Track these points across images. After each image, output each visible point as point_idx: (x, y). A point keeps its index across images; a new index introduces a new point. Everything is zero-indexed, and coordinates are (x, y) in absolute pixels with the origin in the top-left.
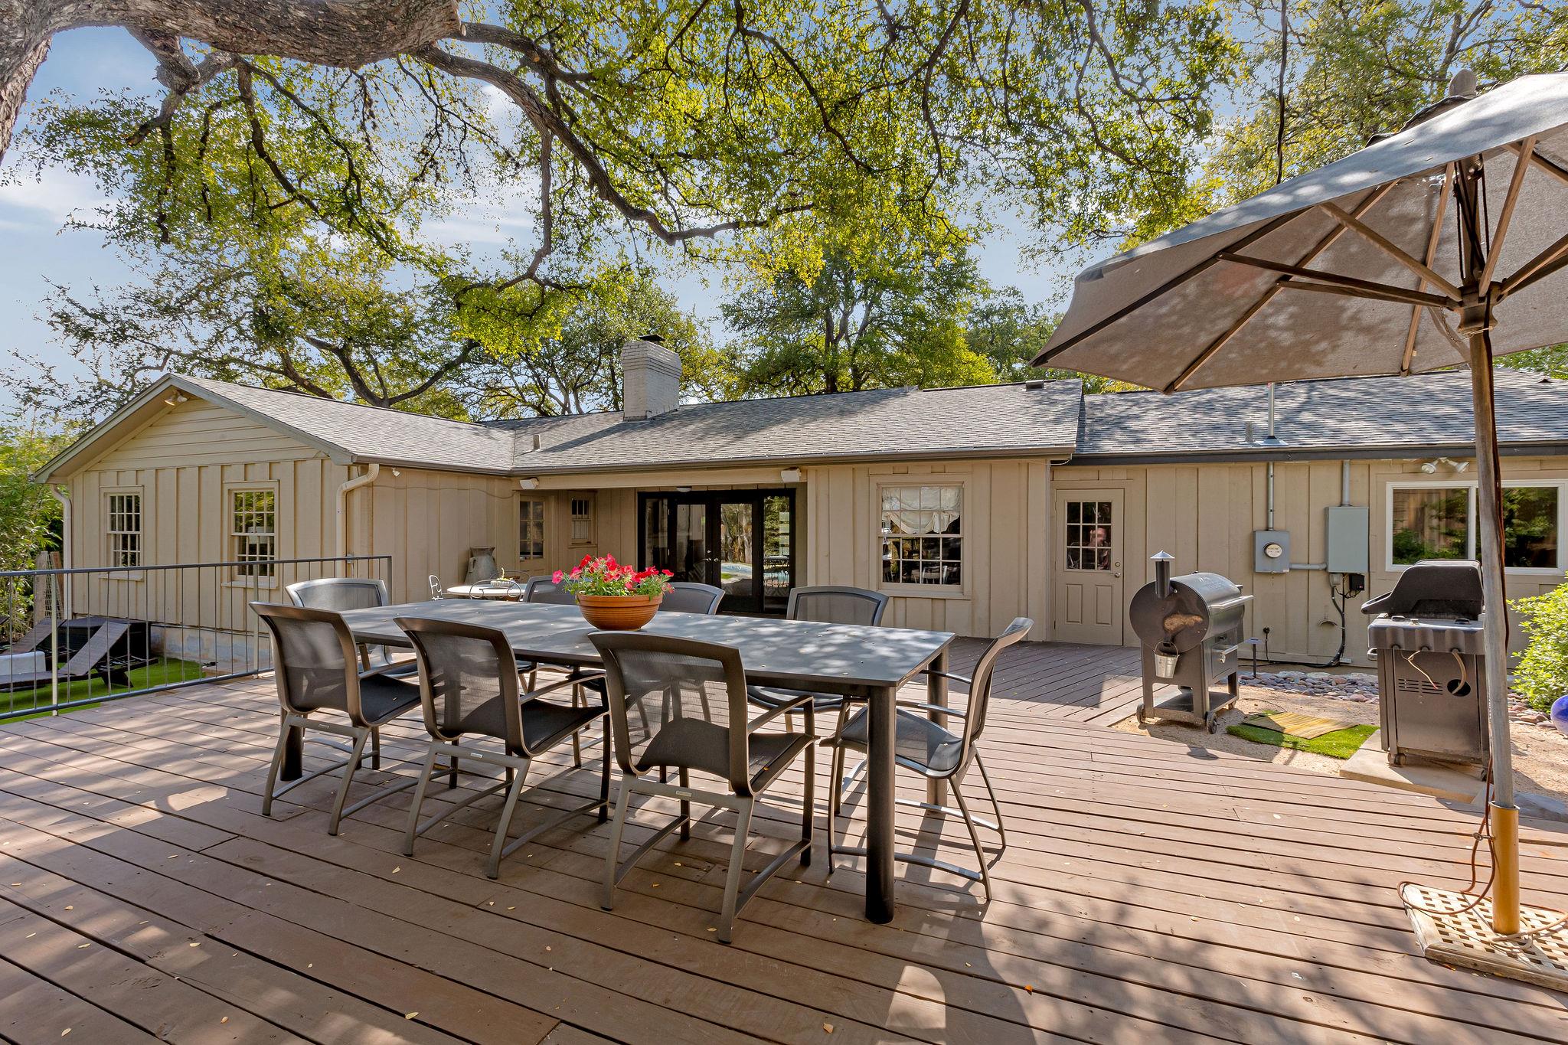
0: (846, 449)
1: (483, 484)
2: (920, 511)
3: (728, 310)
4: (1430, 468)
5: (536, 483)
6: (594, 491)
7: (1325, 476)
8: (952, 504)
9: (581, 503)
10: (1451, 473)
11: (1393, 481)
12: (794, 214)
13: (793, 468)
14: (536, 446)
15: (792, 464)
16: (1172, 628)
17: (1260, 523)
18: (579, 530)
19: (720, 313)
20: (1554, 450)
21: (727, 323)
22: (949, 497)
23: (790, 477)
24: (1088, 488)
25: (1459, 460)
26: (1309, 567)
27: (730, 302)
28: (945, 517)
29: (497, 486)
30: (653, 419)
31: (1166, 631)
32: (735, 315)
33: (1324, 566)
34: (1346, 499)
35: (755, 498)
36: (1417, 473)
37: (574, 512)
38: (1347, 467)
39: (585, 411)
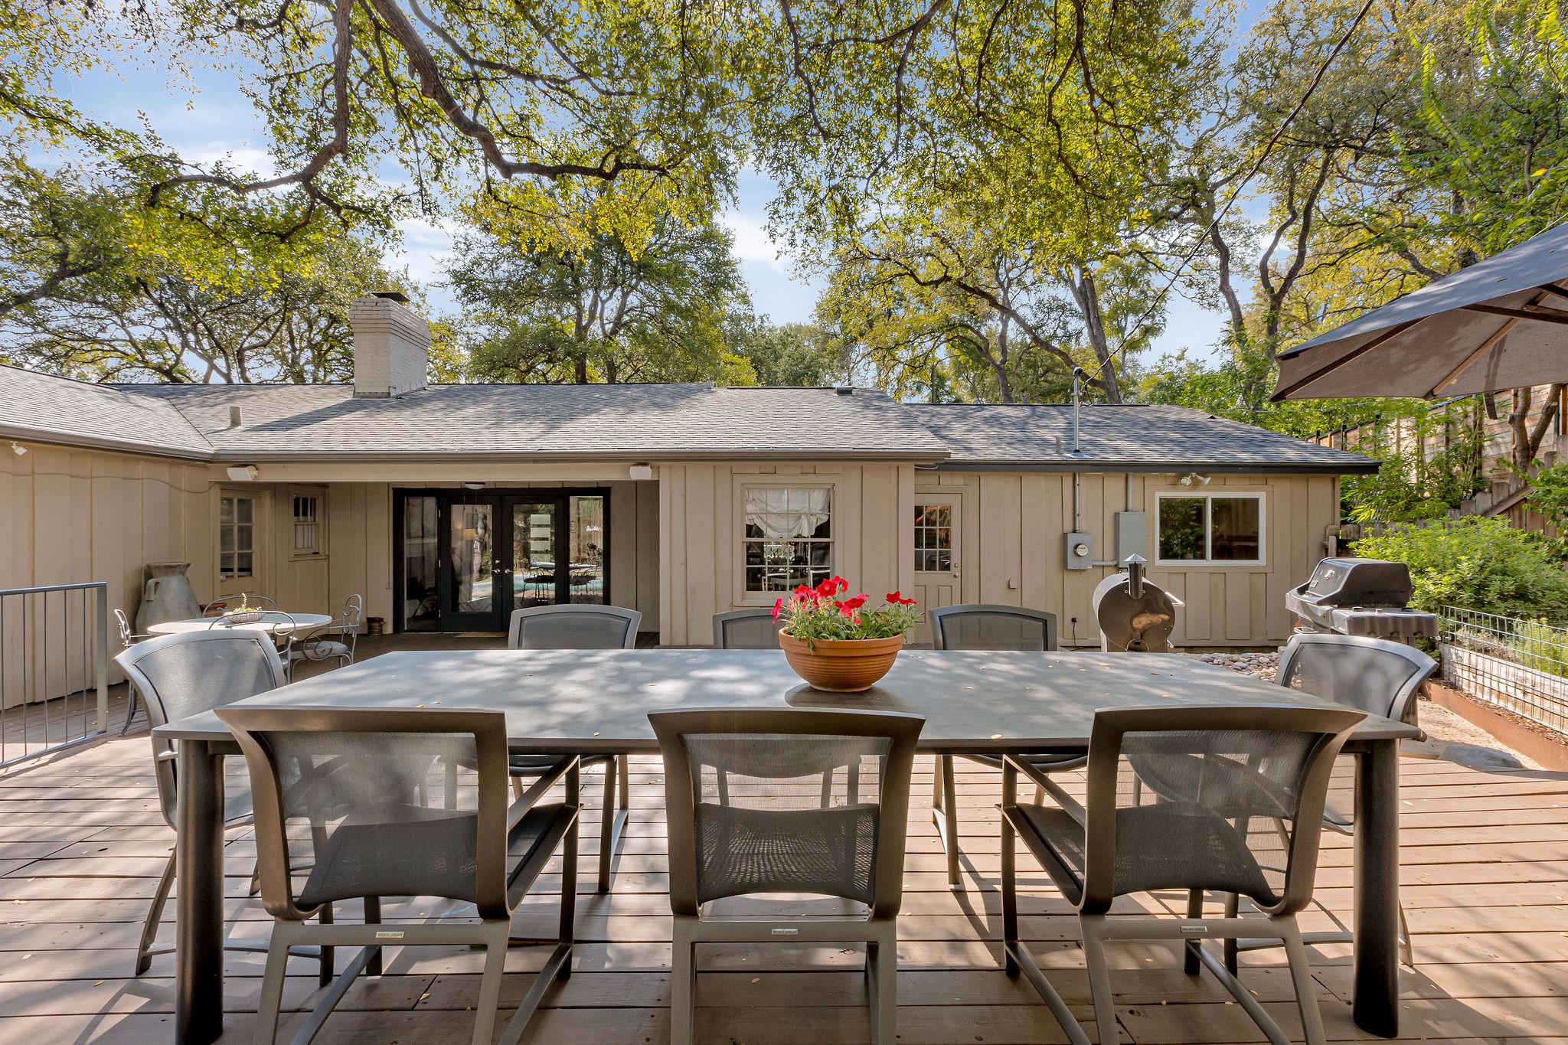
0: (708, 445)
1: (163, 471)
2: (788, 513)
3: (459, 278)
4: (1187, 481)
5: (255, 473)
6: (324, 486)
7: (1114, 484)
8: (820, 506)
9: (305, 500)
10: (1196, 485)
11: (1161, 491)
12: (639, 172)
13: (644, 464)
14: (235, 422)
15: (642, 460)
16: (1140, 626)
17: (1068, 527)
18: (305, 538)
19: (447, 278)
20: (1261, 470)
21: (459, 292)
22: (817, 500)
23: (642, 474)
24: (942, 494)
25: (1204, 475)
26: (1104, 563)
27: (458, 267)
28: (814, 519)
29: (186, 475)
30: (399, 397)
31: (1134, 630)
32: (466, 282)
33: (1115, 563)
34: (1130, 506)
35: (558, 498)
36: (1175, 485)
37: (297, 514)
38: (1130, 480)
39: (254, 380)
